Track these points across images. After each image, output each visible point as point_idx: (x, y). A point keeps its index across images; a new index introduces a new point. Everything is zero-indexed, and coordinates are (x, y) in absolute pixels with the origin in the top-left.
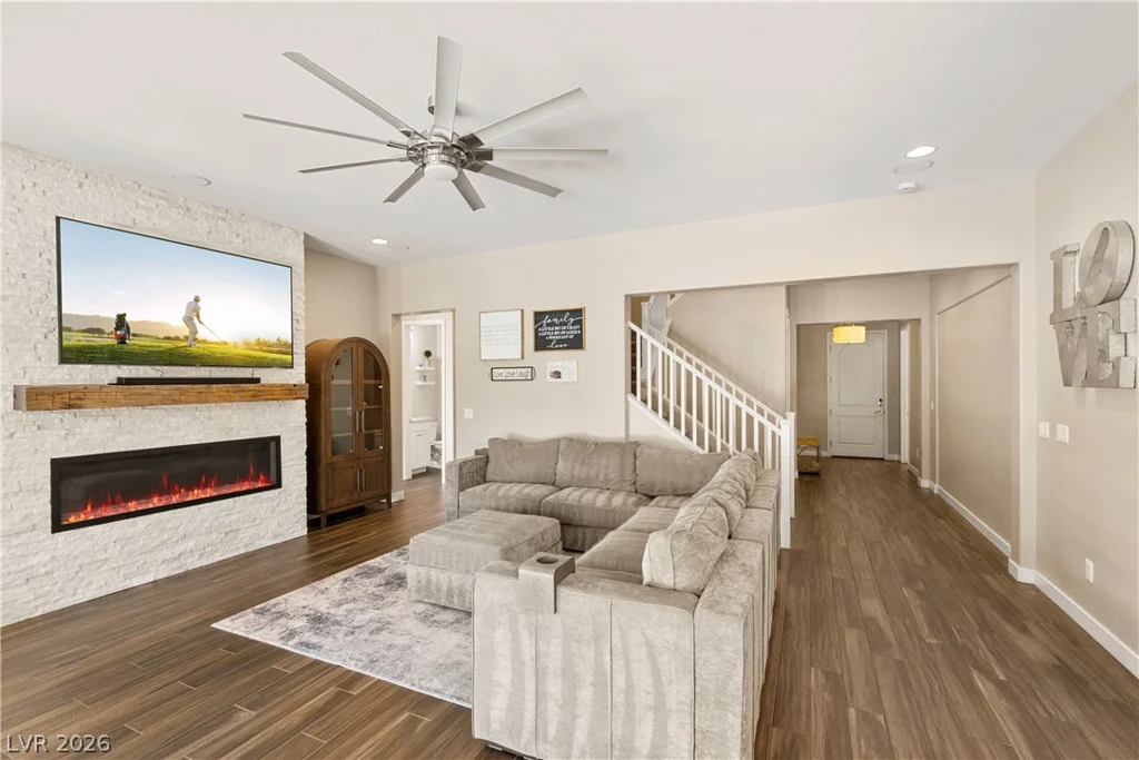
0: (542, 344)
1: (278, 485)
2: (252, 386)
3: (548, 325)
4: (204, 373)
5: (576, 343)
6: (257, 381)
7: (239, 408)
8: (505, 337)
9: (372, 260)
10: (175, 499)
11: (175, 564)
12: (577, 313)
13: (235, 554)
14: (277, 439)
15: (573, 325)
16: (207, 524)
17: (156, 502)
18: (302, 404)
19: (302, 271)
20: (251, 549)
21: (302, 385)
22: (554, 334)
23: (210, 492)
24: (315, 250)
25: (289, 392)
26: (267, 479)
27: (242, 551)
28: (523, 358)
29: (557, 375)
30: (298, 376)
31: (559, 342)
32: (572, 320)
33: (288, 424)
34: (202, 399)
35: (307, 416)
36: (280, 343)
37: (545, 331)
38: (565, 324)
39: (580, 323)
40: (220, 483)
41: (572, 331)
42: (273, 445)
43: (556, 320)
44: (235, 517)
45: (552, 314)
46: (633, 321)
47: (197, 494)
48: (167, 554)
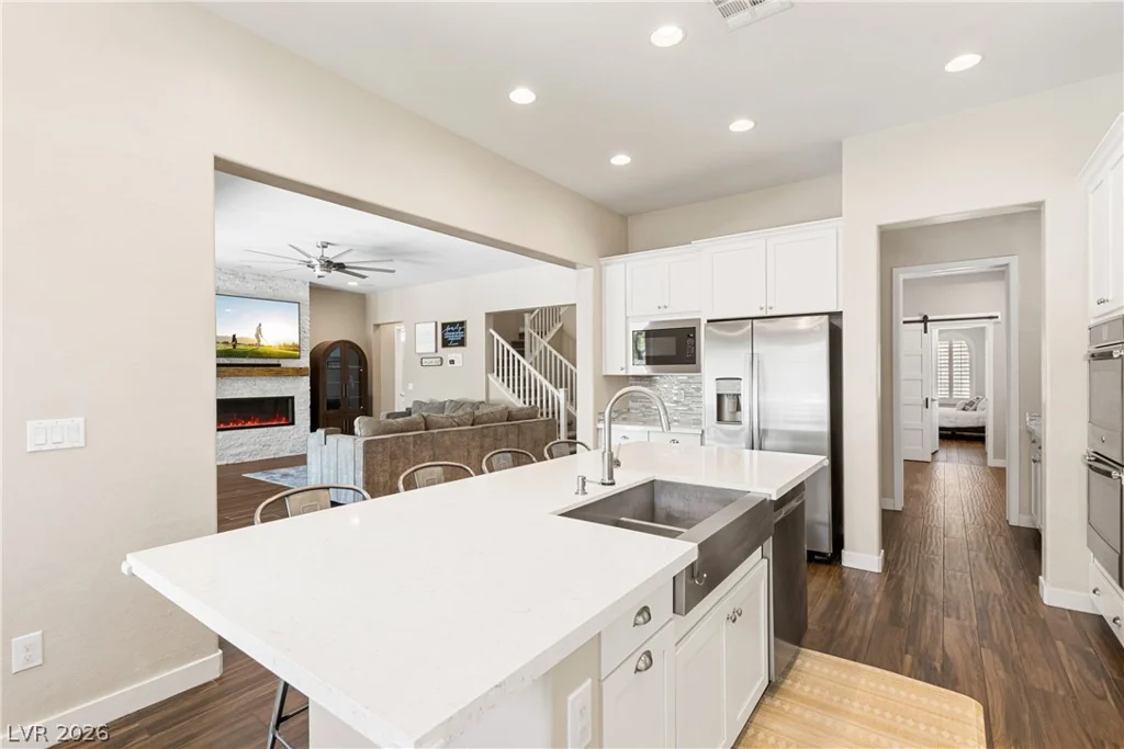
0: (446, 343)
1: (293, 423)
2: (276, 368)
3: (448, 331)
4: (252, 361)
5: (461, 343)
6: (279, 365)
7: (270, 380)
8: (427, 338)
10: (240, 425)
11: (237, 458)
12: (462, 323)
13: (270, 458)
14: (292, 398)
15: (461, 331)
16: (252, 440)
18: (307, 379)
19: (308, 303)
20: (277, 456)
21: (306, 369)
22: (451, 337)
23: (256, 424)
24: (315, 289)
25: (299, 372)
26: (287, 419)
27: (273, 457)
28: (436, 351)
29: (452, 362)
30: (305, 362)
31: (454, 342)
32: (460, 328)
33: (299, 391)
34: (250, 375)
35: (311, 385)
36: (294, 345)
37: (448, 335)
38: (456, 331)
39: (463, 330)
40: (260, 421)
41: (460, 336)
42: (290, 401)
43: (452, 328)
44: (268, 438)
45: (451, 324)
46: (495, 330)
47: (249, 424)
48: (234, 452)
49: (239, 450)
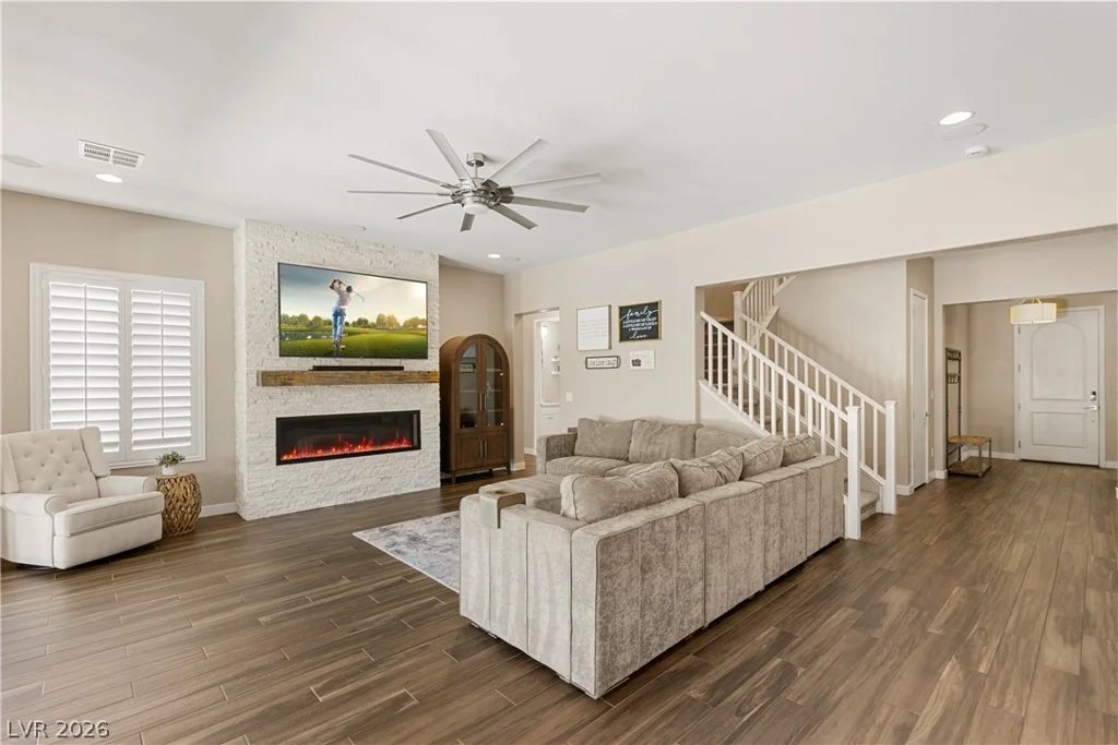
0: (625, 336)
1: (419, 448)
2: (397, 372)
3: (631, 318)
4: (367, 363)
5: (653, 334)
6: (401, 368)
7: (391, 388)
8: (597, 330)
9: (499, 271)
10: (346, 451)
11: (349, 496)
12: (654, 306)
13: (388, 495)
14: (418, 413)
15: (651, 317)
16: (369, 471)
17: (334, 452)
18: (436, 387)
19: (437, 285)
20: (399, 493)
21: (435, 372)
22: (634, 326)
23: (369, 449)
24: (447, 267)
25: (425, 377)
26: (412, 442)
27: (393, 494)
28: (610, 348)
29: (637, 363)
30: (432, 364)
31: (640, 333)
32: (650, 313)
33: (425, 402)
34: (364, 381)
35: (441, 396)
37: (629, 324)
38: (644, 316)
39: (656, 315)
40: (375, 443)
41: (649, 324)
42: (415, 416)
43: (637, 313)
44: (388, 468)
45: (634, 308)
46: (706, 312)
47: (360, 449)
48: (344, 488)
49: (351, 486)
